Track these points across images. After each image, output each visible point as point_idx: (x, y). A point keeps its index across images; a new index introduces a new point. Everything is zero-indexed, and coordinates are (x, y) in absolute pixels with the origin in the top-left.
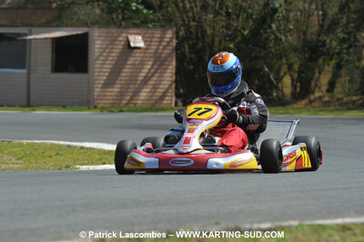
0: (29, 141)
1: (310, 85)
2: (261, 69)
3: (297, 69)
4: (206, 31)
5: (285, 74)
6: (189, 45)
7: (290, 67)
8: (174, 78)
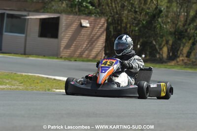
0: (26, 74)
1: (177, 53)
2: (151, 42)
3: (171, 44)
4: (123, 20)
5: (164, 45)
6: (113, 27)
7: (167, 42)
8: (104, 45)
